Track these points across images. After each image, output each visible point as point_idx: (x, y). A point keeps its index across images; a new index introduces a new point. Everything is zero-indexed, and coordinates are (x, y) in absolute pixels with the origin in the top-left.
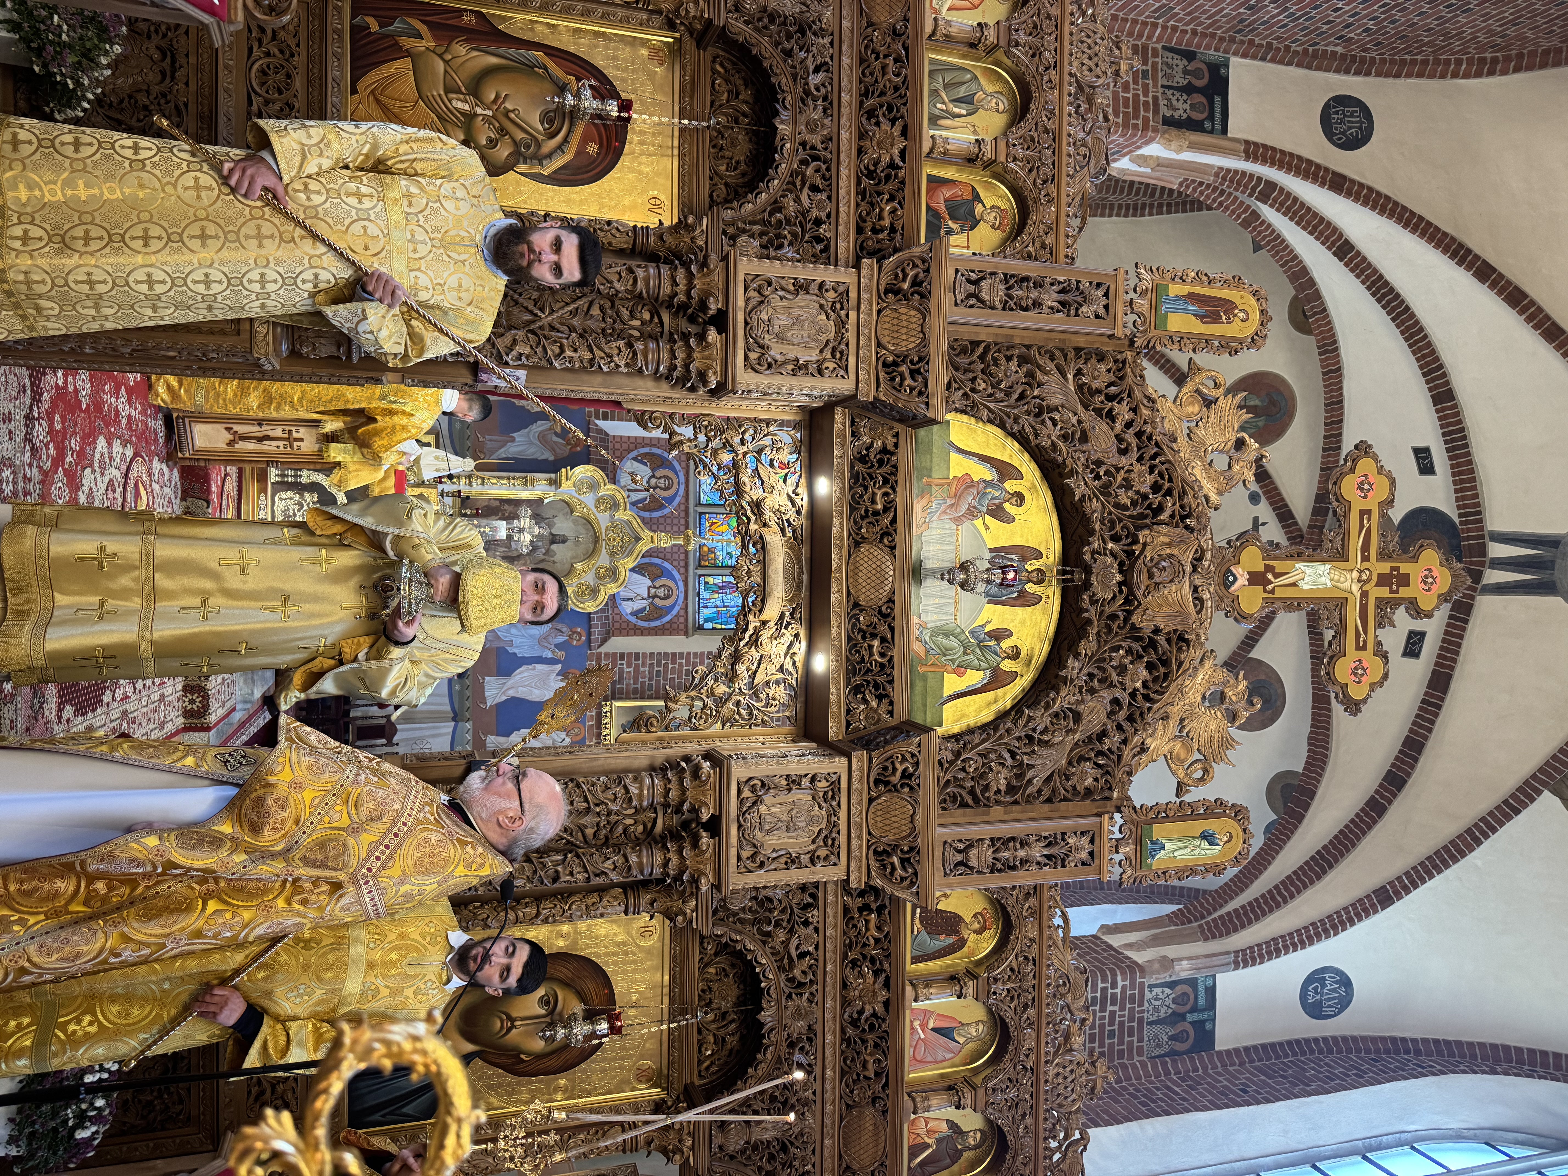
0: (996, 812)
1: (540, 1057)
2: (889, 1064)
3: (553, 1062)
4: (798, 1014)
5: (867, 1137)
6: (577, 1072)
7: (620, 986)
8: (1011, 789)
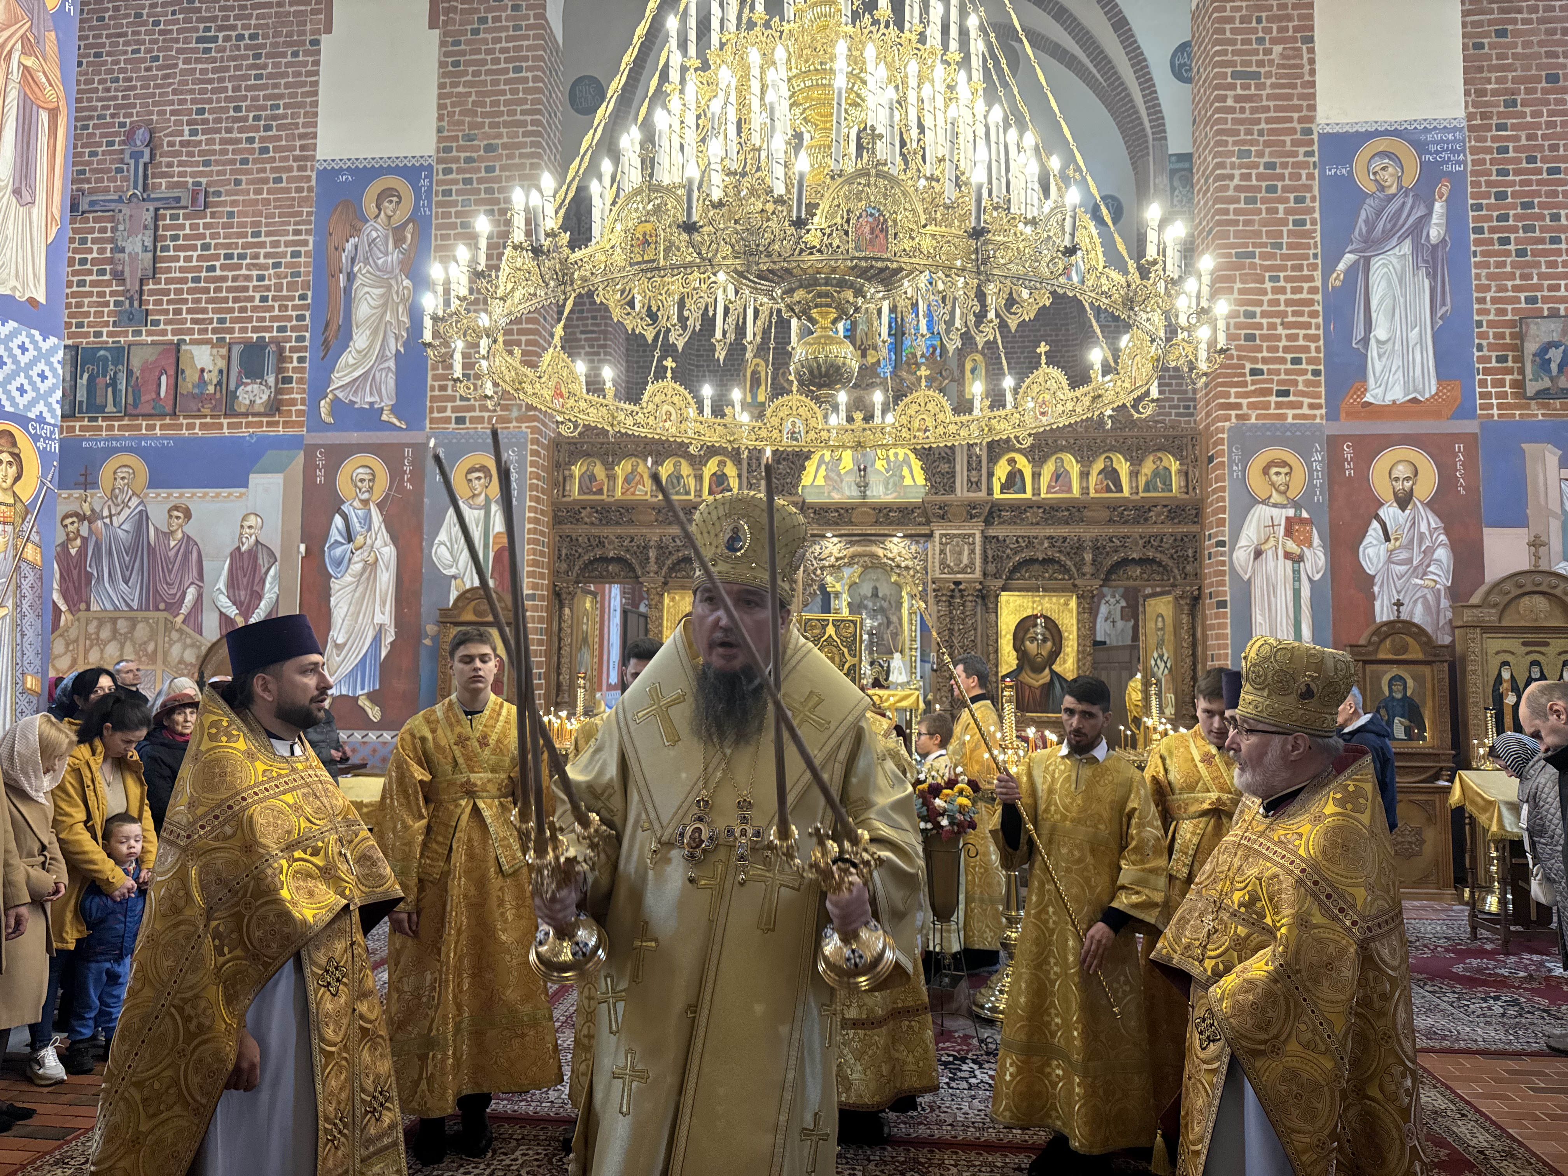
0: (958, 468)
1: (1054, 644)
2: (1064, 506)
3: (1057, 638)
4: (1042, 544)
5: (1095, 514)
6: (1063, 629)
7: (1029, 612)
8: (949, 462)
